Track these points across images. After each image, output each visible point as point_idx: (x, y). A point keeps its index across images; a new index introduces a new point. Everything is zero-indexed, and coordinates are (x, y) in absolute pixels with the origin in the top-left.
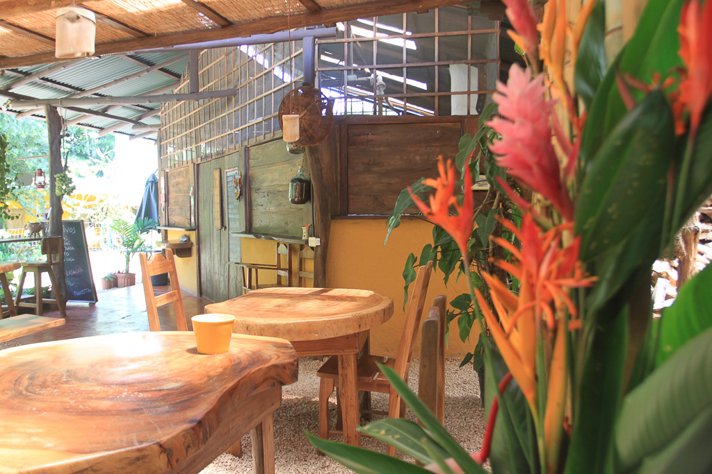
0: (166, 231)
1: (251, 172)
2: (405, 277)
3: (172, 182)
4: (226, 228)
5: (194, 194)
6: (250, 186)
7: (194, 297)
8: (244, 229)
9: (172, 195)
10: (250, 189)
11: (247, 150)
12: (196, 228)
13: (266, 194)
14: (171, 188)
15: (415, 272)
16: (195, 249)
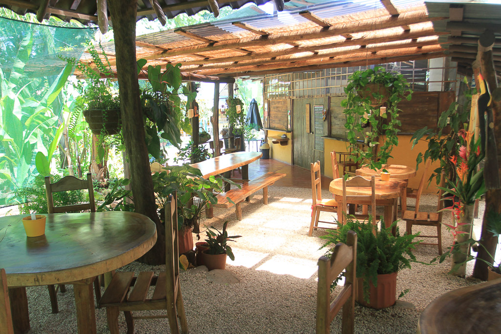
0: (267, 131)
1: (331, 109)
2: (417, 161)
3: (272, 106)
4: (313, 133)
5: (290, 114)
6: (330, 115)
7: (289, 165)
8: (326, 135)
9: (271, 113)
10: (331, 117)
11: (329, 98)
12: (292, 131)
13: (341, 120)
14: (271, 109)
15: (421, 159)
16: (290, 142)
